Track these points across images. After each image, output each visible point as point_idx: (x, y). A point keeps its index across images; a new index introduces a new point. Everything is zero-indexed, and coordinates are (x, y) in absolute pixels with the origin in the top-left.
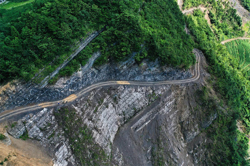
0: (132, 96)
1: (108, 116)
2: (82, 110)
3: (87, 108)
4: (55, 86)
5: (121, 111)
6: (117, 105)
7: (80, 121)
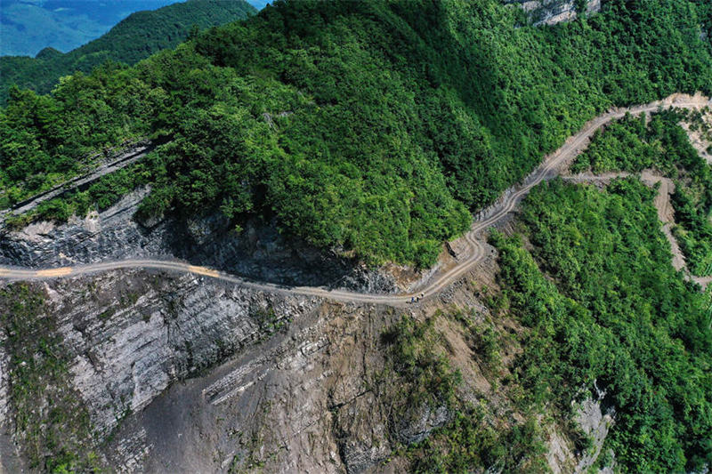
0: (215, 308)
1: (141, 341)
2: (67, 301)
3: (83, 302)
4: (21, 235)
5: (181, 338)
6: (173, 322)
7: (51, 322)
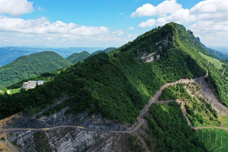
0: (85, 137)
1: (66, 146)
2: (50, 136)
3: (53, 136)
4: (39, 120)
5: (76, 145)
6: (74, 141)
7: (47, 141)
